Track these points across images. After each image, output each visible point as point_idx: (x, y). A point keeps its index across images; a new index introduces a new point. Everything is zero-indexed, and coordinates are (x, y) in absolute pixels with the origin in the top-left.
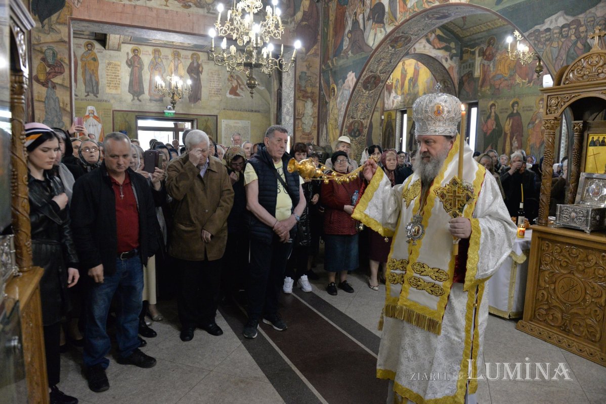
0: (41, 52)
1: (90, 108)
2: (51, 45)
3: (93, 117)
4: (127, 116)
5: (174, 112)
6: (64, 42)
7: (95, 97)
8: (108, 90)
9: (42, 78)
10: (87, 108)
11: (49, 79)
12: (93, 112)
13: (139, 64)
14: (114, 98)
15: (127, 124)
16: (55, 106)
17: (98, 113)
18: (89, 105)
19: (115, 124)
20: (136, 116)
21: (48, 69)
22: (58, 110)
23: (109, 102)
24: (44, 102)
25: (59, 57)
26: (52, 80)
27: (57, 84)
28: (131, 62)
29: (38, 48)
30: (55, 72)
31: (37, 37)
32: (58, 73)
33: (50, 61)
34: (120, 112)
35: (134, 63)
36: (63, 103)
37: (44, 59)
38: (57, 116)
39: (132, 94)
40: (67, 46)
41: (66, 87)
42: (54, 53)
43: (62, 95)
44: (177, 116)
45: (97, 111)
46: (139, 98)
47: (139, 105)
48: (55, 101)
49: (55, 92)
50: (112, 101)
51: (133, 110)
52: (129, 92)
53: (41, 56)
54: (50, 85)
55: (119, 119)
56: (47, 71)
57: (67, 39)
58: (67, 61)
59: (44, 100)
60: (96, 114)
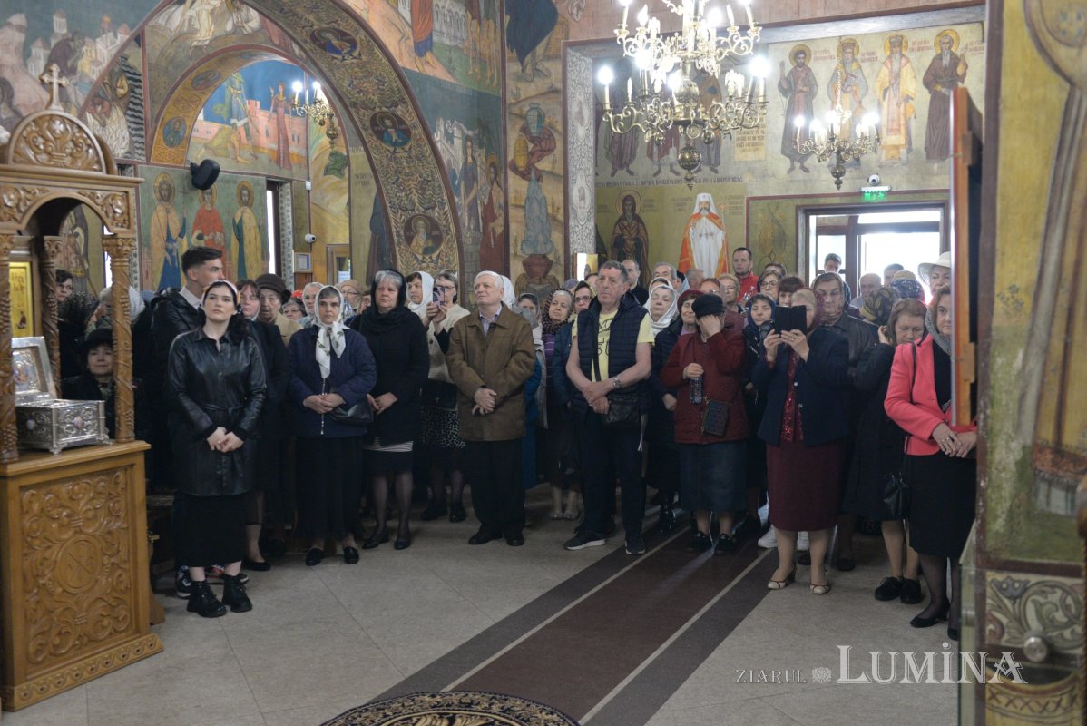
0: (521, 116)
1: (702, 197)
2: (536, 101)
3: (707, 217)
4: (777, 207)
5: (886, 188)
6: (555, 91)
7: (713, 173)
8: (739, 155)
9: (521, 163)
10: (696, 197)
11: (533, 164)
12: (707, 206)
13: (805, 85)
14: (751, 171)
15: (776, 227)
16: (541, 213)
17: (717, 207)
18: (700, 192)
19: (751, 228)
20: (798, 208)
21: (531, 146)
22: (545, 220)
23: (739, 180)
24: (524, 207)
25: (547, 120)
26: (536, 165)
27: (544, 171)
28: (789, 83)
29: (516, 110)
30: (541, 150)
31: (515, 91)
32: (545, 151)
33: (534, 131)
34: (763, 201)
35: (795, 84)
36: (553, 206)
37: (524, 130)
38: (542, 232)
39: (789, 157)
40: (561, 99)
41: (558, 176)
42: (539, 116)
43: (551, 191)
44: (893, 198)
45: (715, 202)
46: (806, 164)
47: (804, 181)
48: (540, 204)
49: (540, 187)
50: (747, 178)
51: (791, 193)
52: (783, 152)
53: (520, 123)
54: (533, 175)
55: (759, 216)
56: (530, 150)
57: (559, 86)
58: (559, 127)
59: (523, 204)
60: (713, 210)
